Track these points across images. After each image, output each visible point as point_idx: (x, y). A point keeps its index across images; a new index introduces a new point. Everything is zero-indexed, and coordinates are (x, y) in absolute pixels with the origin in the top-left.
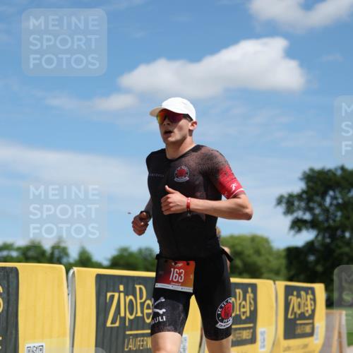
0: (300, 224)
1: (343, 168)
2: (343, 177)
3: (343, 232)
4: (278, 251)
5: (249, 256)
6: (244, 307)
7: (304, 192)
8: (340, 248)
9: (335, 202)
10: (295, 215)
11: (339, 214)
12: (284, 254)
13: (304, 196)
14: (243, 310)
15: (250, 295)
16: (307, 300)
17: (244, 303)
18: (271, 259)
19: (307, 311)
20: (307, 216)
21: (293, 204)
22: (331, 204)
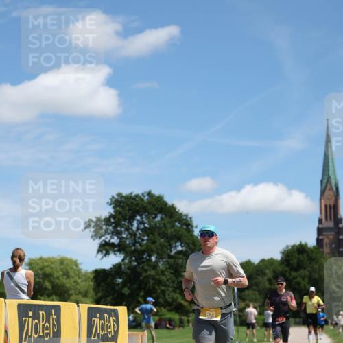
0: (107, 247)
1: (149, 194)
2: (149, 203)
3: (150, 256)
4: (86, 273)
5: (58, 278)
6: (47, 329)
7: (111, 216)
8: (146, 271)
9: (142, 226)
10: (103, 238)
11: (146, 238)
12: (92, 276)
13: (112, 220)
14: (46, 331)
15: (53, 317)
16: (110, 322)
17: (47, 324)
18: (79, 281)
19: (110, 332)
20: (115, 240)
21: (101, 228)
22: (138, 229)
